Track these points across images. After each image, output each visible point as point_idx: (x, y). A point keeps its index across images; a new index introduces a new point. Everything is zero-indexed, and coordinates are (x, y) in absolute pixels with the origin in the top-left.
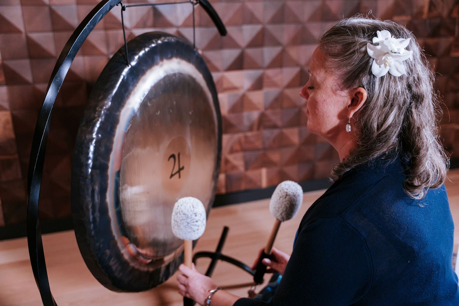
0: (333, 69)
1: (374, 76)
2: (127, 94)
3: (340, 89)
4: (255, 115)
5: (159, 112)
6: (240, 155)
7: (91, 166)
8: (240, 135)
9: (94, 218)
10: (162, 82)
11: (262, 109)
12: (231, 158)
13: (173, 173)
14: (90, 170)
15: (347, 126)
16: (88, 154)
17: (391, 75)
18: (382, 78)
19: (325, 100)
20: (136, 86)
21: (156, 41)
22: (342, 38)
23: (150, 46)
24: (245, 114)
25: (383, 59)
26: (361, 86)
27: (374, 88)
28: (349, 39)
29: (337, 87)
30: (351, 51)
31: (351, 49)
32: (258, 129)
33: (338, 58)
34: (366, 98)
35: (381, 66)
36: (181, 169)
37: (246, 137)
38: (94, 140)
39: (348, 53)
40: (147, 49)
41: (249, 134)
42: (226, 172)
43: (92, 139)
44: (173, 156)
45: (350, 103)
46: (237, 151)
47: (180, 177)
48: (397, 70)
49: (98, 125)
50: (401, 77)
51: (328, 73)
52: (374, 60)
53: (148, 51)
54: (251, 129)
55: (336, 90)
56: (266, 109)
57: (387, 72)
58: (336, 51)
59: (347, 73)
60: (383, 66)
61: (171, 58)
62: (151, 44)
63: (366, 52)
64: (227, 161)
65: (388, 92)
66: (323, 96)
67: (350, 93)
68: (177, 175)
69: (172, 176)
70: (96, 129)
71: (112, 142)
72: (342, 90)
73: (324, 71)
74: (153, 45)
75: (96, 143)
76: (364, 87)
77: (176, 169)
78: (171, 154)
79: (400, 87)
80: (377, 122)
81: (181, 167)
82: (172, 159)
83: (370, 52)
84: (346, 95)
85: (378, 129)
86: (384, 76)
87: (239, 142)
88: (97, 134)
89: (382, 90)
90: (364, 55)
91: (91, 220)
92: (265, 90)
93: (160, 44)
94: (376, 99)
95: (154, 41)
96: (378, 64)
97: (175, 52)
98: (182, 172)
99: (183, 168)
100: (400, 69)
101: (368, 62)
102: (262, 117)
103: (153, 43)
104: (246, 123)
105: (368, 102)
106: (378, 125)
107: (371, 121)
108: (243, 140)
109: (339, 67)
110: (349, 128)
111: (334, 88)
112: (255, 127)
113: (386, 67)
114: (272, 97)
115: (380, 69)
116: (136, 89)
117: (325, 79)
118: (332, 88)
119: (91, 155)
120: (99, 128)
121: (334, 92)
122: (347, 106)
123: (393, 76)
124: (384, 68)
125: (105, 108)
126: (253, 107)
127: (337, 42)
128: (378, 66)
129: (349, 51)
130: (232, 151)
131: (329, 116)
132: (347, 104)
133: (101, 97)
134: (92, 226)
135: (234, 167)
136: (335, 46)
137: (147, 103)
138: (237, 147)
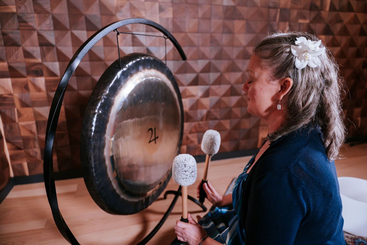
0: (267, 67)
1: (297, 69)
2: (119, 87)
3: (272, 80)
4: (205, 112)
5: (141, 101)
6: (195, 135)
7: (93, 131)
8: (196, 123)
9: (95, 165)
10: (143, 82)
11: (209, 109)
12: (190, 136)
13: (151, 140)
14: (93, 133)
15: (278, 105)
16: (92, 123)
17: (310, 67)
18: (303, 70)
19: (261, 89)
20: (126, 83)
21: (141, 58)
22: (270, 46)
23: (137, 60)
24: (199, 111)
25: (303, 55)
26: (288, 76)
27: (297, 77)
28: (277, 45)
29: (270, 78)
30: (279, 53)
31: (278, 52)
32: (206, 120)
33: (269, 59)
34: (292, 85)
35: (302, 61)
36: (156, 138)
37: (199, 124)
38: (96, 115)
39: (277, 54)
40: (134, 62)
41: (201, 123)
42: (187, 144)
43: (95, 113)
44: (151, 129)
45: (280, 89)
46: (194, 133)
47: (155, 143)
48: (314, 63)
49: (99, 105)
50: (316, 68)
51: (263, 69)
52: (296, 58)
53: (135, 63)
54: (202, 120)
55: (270, 80)
56: (211, 108)
57: (306, 65)
58: (267, 55)
59: (277, 68)
60: (303, 61)
61: (150, 68)
62: (137, 59)
63: (290, 52)
64: (188, 138)
65: (309, 79)
66: (260, 86)
67: (280, 82)
68: (154, 141)
69: (150, 142)
70: (98, 107)
71: (108, 117)
72: (274, 80)
73: (260, 68)
74: (138, 60)
75: (97, 116)
76: (290, 77)
77: (153, 138)
78: (150, 128)
79: (317, 75)
80: (302, 101)
81: (156, 136)
82: (150, 131)
83: (294, 52)
84: (277, 83)
85: (303, 105)
86: (305, 68)
87: (195, 127)
88: (99, 110)
89: (304, 78)
90: (289, 55)
91: (93, 166)
92: (211, 97)
93: (143, 60)
94: (300, 85)
95: (140, 57)
96: (299, 60)
97: (153, 65)
98: (157, 140)
99: (158, 137)
100: (315, 62)
101: (292, 59)
102: (209, 113)
103: (139, 58)
104: (199, 116)
105: (294, 88)
106: (303, 103)
107: (297, 100)
108: (197, 126)
109: (270, 66)
110: (279, 107)
111: (268, 80)
112: (205, 119)
113: (305, 62)
114: (214, 102)
115: (301, 63)
116: (126, 84)
117: (261, 74)
118: (266, 80)
119: (94, 124)
120: (100, 107)
121: (268, 82)
122: (278, 91)
123: (311, 67)
124: (304, 62)
125: (104, 94)
126: (203, 107)
127: (267, 49)
128: (300, 61)
129: (277, 53)
130: (191, 132)
131: (265, 100)
132: (278, 90)
133: (102, 87)
134: (94, 170)
135: (192, 142)
136: (266, 52)
137: (133, 94)
138: (194, 130)
